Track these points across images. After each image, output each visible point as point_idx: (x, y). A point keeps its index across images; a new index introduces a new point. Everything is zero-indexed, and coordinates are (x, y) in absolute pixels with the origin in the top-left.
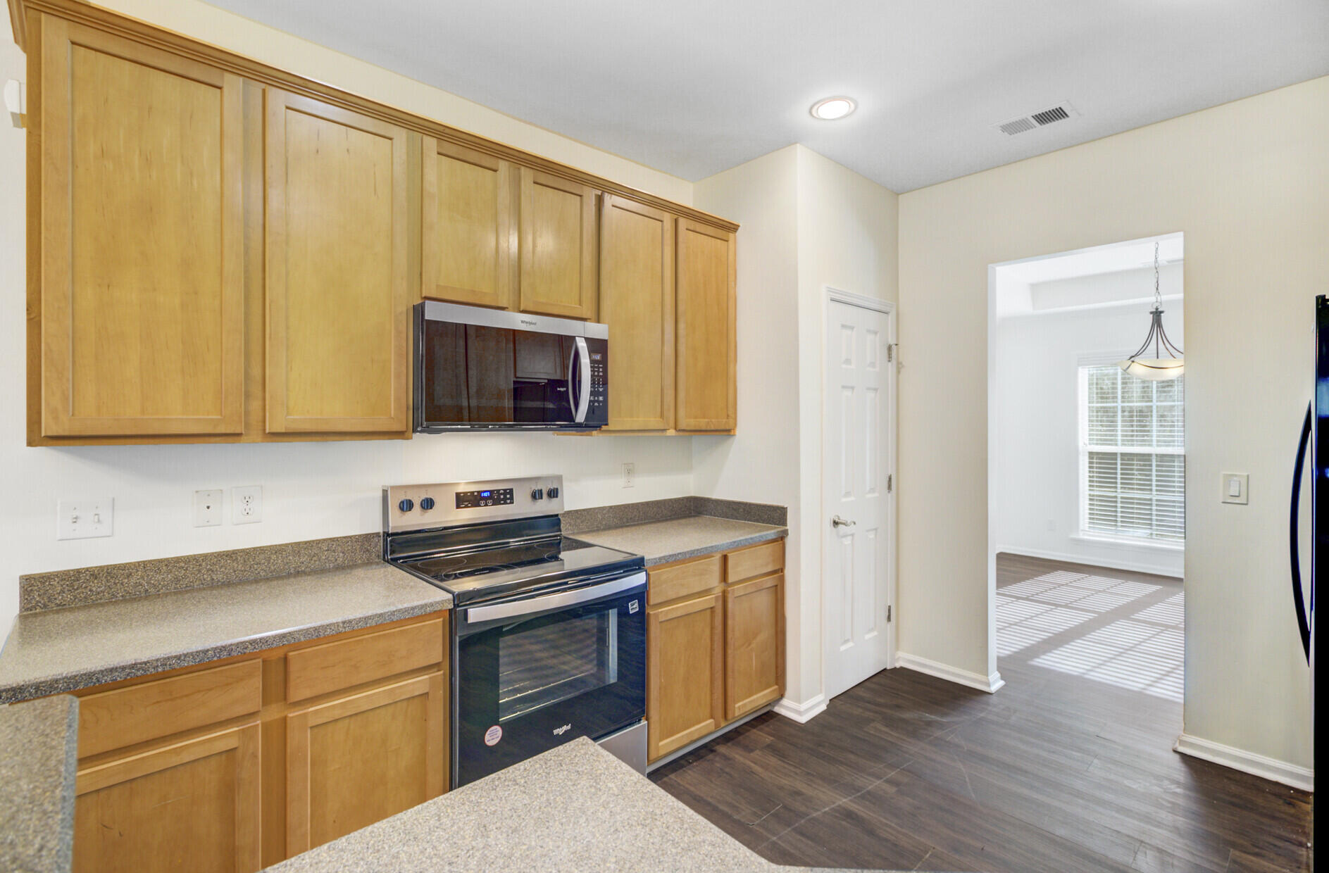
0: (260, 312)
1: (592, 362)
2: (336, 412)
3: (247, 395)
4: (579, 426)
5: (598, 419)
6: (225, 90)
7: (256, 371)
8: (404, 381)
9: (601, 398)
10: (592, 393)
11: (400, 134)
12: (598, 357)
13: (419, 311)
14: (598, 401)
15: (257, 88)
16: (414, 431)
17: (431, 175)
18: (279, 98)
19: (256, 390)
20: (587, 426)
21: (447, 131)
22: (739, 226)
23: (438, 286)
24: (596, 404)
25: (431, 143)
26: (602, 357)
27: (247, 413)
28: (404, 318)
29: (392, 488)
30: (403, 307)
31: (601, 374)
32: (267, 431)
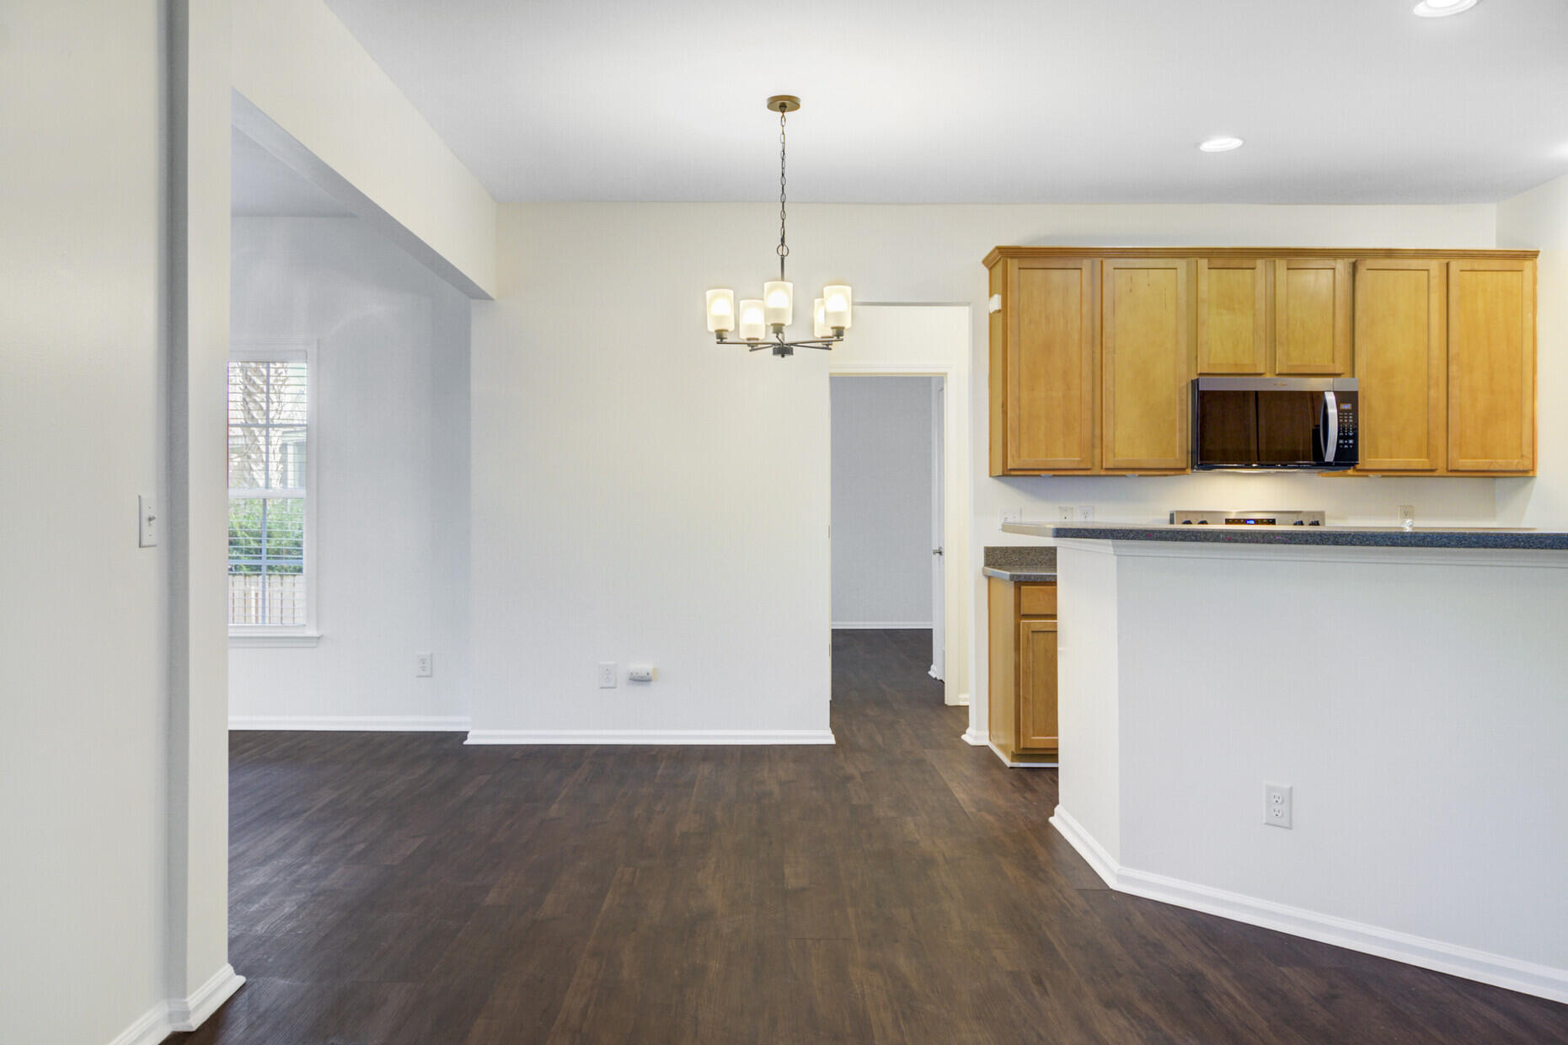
0: (1099, 404)
1: (1339, 411)
2: (1141, 454)
3: (1093, 446)
4: (1329, 464)
5: (1347, 457)
6: (1083, 270)
7: (1098, 432)
8: (1185, 434)
9: (1351, 442)
10: (1339, 438)
11: (1181, 264)
12: (1348, 407)
13: (1195, 383)
14: (1349, 445)
15: (1097, 261)
16: (1192, 468)
17: (1203, 286)
18: (1109, 264)
19: (1098, 442)
20: (1336, 465)
21: (1215, 251)
22: (1538, 252)
23: (1209, 364)
24: (1346, 446)
25: (1203, 263)
26: (1353, 406)
27: (1093, 456)
28: (1185, 390)
29: (1177, 512)
30: (1185, 383)
31: (1351, 421)
32: (1104, 467)
